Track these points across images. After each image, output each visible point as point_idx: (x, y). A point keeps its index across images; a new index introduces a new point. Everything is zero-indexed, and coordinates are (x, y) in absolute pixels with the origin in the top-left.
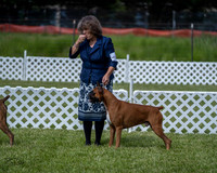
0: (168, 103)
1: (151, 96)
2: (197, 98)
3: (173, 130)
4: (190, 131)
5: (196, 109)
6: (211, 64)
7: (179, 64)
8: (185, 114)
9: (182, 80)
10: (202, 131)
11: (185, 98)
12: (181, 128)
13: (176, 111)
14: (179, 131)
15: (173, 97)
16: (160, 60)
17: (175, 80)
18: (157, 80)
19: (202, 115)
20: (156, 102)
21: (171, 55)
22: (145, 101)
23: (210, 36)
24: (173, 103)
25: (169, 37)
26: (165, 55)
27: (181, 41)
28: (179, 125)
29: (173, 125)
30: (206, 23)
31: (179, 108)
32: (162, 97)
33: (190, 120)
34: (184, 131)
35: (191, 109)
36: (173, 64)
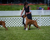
0: (7, 20)
1: (3, 19)
2: (13, 19)
3: (8, 26)
4: (12, 26)
5: (13, 21)
6: (16, 11)
7: (9, 11)
8: (11, 23)
9: (10, 15)
10: (14, 26)
11: (11, 19)
12: (10, 26)
13: (9, 22)
14: (9, 26)
15: (8, 19)
16: (5, 11)
17: (8, 15)
18: (4, 15)
19: (14, 22)
20: (4, 20)
21: (7, 9)
22: (2, 20)
23: (16, 5)
24: (8, 20)
25: (7, 5)
26: (6, 10)
27: (9, 6)
28: (9, 25)
29: (8, 25)
30: (15, 2)
31: (9, 21)
32: (5, 19)
33: (12, 24)
34: (11, 26)
35: (12, 21)
36: (8, 11)
